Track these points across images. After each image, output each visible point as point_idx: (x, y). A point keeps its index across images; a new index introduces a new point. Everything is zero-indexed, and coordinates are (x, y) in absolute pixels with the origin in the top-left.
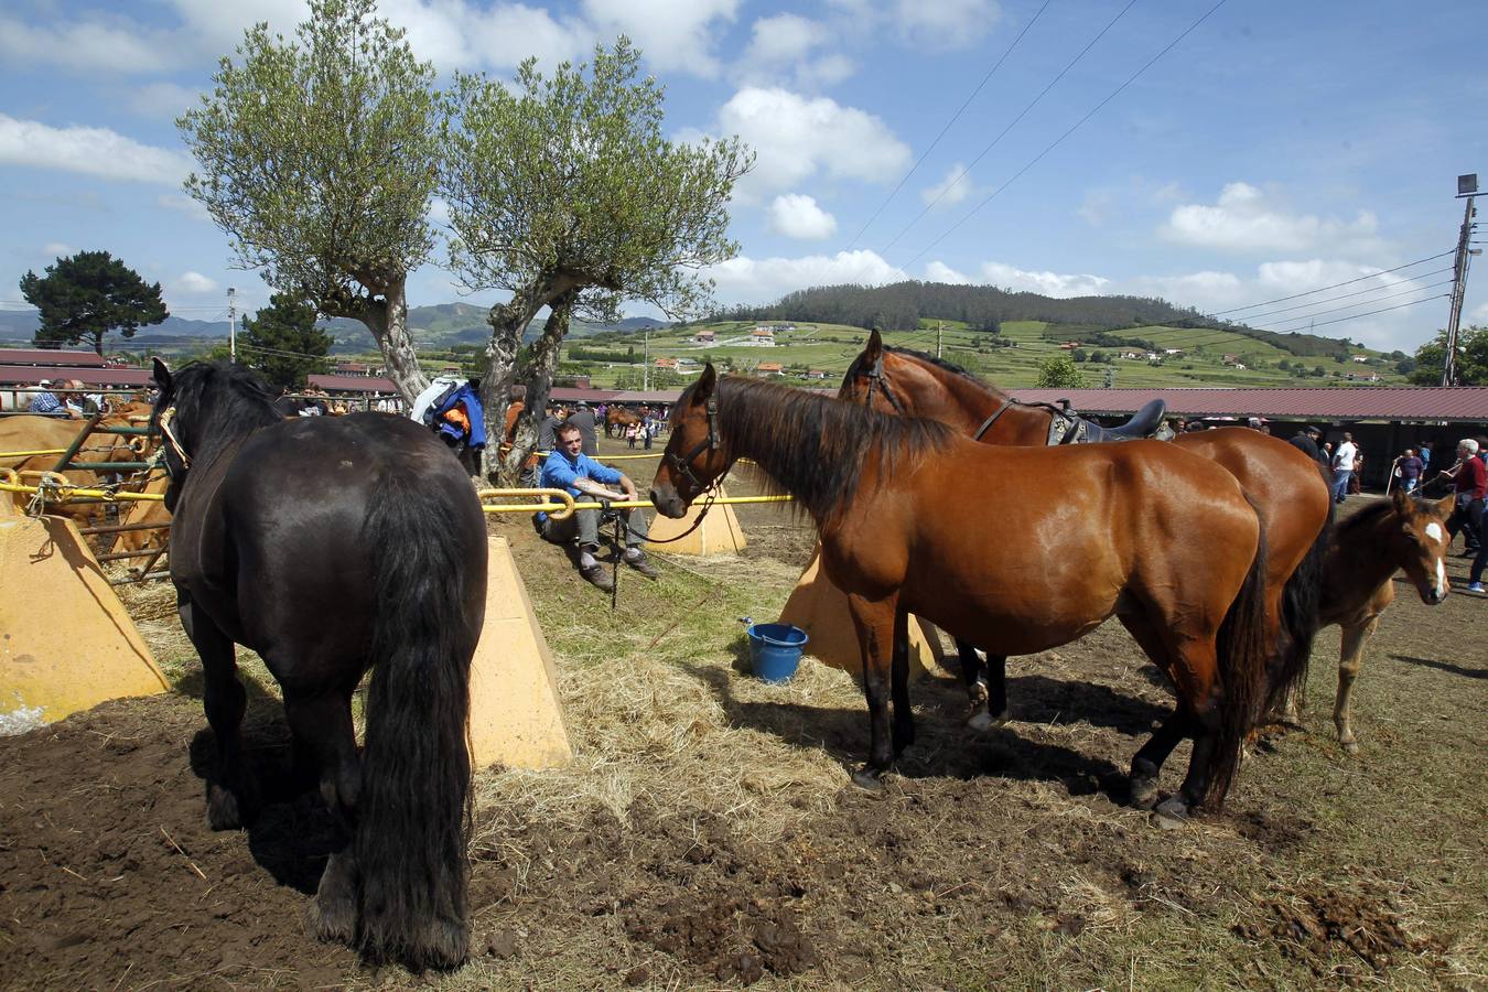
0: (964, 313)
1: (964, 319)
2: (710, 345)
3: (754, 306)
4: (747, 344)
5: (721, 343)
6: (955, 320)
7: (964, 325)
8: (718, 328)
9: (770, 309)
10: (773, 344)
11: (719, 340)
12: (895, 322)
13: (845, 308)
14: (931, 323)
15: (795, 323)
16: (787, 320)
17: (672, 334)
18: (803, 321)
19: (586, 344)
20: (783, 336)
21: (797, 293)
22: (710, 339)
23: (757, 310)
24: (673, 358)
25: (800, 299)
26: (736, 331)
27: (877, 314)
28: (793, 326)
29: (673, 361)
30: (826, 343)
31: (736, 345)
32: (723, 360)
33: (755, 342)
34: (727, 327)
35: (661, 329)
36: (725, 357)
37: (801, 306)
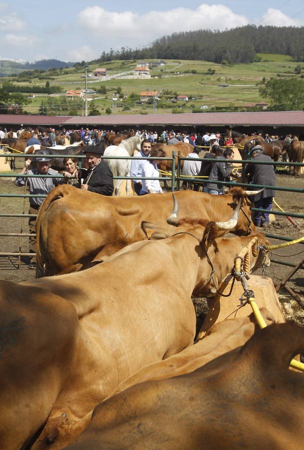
0: (289, 48)
1: (288, 53)
2: (104, 79)
3: (134, 49)
4: (130, 77)
5: (111, 77)
6: (282, 54)
7: (289, 57)
8: (109, 66)
9: (145, 50)
10: (149, 77)
11: (110, 74)
12: (237, 57)
13: (200, 48)
14: (264, 56)
15: (165, 60)
16: (158, 58)
17: (76, 72)
18: (170, 59)
19: (14, 80)
20: (157, 70)
21: (164, 38)
22: (104, 74)
23: (137, 52)
24: (78, 89)
25: (167, 42)
26: (122, 68)
27: (225, 52)
28: (164, 63)
29: (78, 91)
30: (187, 75)
31: (123, 78)
32: (114, 89)
33: (136, 76)
34: (115, 65)
35: (67, 67)
36: (116, 88)
37: (169, 47)
